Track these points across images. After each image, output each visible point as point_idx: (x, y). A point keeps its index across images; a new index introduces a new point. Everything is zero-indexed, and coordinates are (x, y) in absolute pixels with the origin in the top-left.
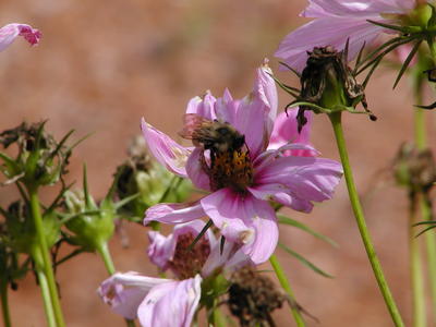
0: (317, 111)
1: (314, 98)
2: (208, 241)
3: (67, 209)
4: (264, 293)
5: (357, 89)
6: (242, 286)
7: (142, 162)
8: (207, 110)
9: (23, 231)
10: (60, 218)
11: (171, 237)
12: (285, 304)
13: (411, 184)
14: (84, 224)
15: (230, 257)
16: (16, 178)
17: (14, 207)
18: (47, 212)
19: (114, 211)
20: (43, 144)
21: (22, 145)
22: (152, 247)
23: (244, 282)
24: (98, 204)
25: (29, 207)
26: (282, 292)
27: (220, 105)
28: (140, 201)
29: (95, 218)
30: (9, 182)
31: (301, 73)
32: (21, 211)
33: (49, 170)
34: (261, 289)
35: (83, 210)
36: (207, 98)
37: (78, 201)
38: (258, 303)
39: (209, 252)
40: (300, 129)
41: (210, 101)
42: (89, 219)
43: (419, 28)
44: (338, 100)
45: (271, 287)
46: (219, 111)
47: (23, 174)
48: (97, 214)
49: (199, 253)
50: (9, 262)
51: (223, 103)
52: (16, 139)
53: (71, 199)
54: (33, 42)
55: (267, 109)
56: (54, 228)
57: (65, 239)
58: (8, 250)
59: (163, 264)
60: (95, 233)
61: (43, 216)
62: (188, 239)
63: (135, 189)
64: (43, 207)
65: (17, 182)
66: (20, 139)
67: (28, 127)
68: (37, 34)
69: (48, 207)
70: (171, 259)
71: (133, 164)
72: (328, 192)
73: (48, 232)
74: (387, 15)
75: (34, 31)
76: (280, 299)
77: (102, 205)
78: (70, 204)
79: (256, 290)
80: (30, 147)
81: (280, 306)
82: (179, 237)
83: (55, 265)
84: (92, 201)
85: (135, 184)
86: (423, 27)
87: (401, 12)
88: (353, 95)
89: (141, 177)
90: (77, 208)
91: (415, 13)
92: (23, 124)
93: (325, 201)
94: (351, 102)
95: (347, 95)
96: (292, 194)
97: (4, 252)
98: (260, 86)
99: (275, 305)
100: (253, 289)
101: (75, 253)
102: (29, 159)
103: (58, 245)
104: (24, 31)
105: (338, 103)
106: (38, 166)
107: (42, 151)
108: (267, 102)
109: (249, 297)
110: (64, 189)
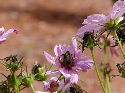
0: (87, 47)
1: (86, 44)
2: (58, 83)
3: (22, 76)
4: (79, 89)
5: (96, 42)
6: (73, 87)
7: (40, 65)
8: (59, 49)
9: (12, 82)
10: (21, 78)
11: (48, 82)
12: (83, 92)
13: (104, 71)
14: (27, 80)
15: (64, 86)
16: (10, 69)
17: (9, 76)
18: (18, 77)
19: (34, 77)
20: (16, 60)
21: (11, 60)
22: (44, 85)
23: (74, 86)
24: (30, 75)
25: (13, 76)
26: (83, 89)
27: (63, 47)
28: (40, 74)
29: (30, 78)
30: (9, 69)
31: (83, 38)
32: (11, 77)
33: (18, 66)
34: (78, 88)
35: (26, 77)
36: (59, 45)
37: (25, 74)
38: (77, 91)
39: (59, 86)
40: (83, 52)
41: (60, 46)
42: (28, 79)
43: (111, 26)
44: (92, 44)
45: (80, 87)
46: (62, 49)
47: (12, 68)
48: (30, 77)
49: (56, 86)
50: (8, 90)
51: (63, 46)
52: (9, 59)
53: (23, 74)
54: (17, 33)
55: (75, 47)
56: (20, 81)
57: (22, 84)
58: (7, 87)
59: (47, 89)
60: (29, 82)
61: (17, 78)
62: (53, 83)
63: (38, 72)
64: (17, 76)
65: (10, 70)
66: (11, 59)
67: (12, 56)
68: (18, 31)
69: (18, 76)
70: (49, 87)
71: (37, 66)
72: (90, 67)
73: (18, 82)
74: (103, 23)
75: (17, 30)
76: (82, 90)
77: (31, 75)
78: (23, 75)
79: (77, 88)
80: (13, 61)
81: (82, 92)
82: (51, 82)
83: (20, 90)
84: (28, 74)
85: (38, 70)
86: (112, 26)
87: (106, 22)
88: (96, 43)
89: (40, 69)
90: (25, 76)
91: (110, 23)
92: (11, 56)
93: (90, 69)
94: (95, 45)
95: (94, 43)
96: (82, 68)
97: (6, 88)
98: (73, 42)
99: (81, 92)
100: (76, 88)
101: (24, 88)
102: (13, 64)
103: (20, 85)
104: (15, 30)
105: (92, 45)
106: (15, 65)
107: (16, 62)
108: (74, 46)
109: (75, 90)
110: (22, 71)
